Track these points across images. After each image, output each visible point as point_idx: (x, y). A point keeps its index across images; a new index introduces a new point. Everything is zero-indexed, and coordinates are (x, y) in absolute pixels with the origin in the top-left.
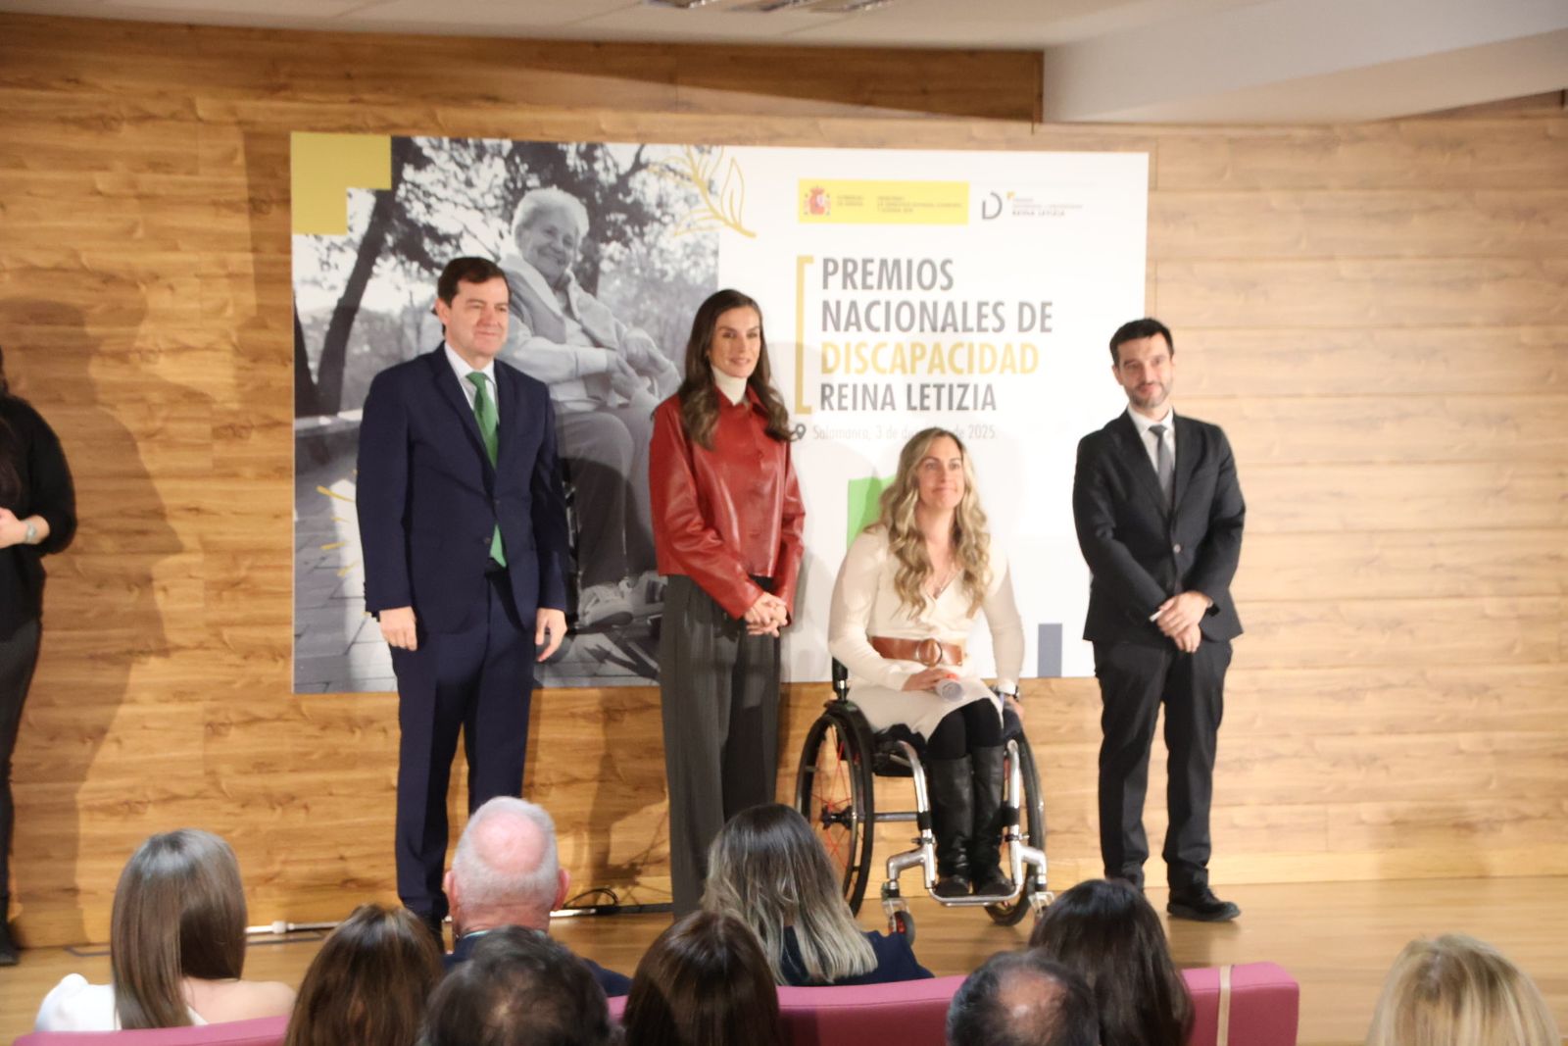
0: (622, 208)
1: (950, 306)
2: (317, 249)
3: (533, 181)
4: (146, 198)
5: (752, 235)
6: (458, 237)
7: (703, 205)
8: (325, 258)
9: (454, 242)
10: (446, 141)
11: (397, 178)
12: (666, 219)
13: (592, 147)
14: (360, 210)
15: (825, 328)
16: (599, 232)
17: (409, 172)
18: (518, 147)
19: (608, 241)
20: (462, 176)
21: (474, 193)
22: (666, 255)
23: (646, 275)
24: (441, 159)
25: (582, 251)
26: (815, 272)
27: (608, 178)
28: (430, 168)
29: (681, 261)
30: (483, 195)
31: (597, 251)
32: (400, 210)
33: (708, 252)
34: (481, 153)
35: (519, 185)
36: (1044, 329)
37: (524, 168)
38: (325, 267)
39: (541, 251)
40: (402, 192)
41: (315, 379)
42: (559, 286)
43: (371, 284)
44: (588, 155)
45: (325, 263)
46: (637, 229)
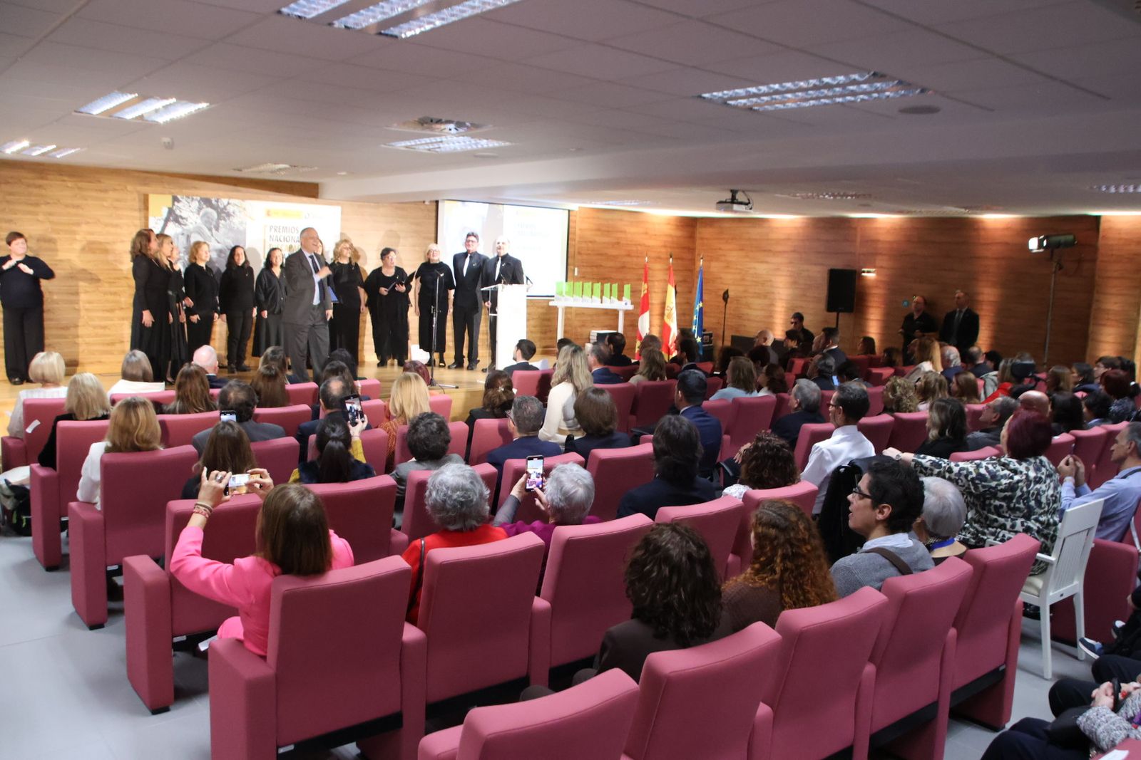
0: (225, 213)
2: (155, 220)
3: (204, 206)
4: (115, 208)
5: (254, 220)
7: (243, 213)
9: (186, 219)
10: (184, 197)
11: (173, 205)
12: (235, 216)
13: (218, 199)
14: (165, 212)
15: (270, 241)
16: (219, 218)
17: (176, 203)
18: (202, 199)
19: (221, 220)
20: (188, 205)
21: (191, 209)
22: (235, 224)
23: (228, 228)
24: (184, 201)
25: (216, 222)
26: (268, 229)
27: (222, 206)
28: (181, 203)
29: (238, 225)
30: (193, 209)
31: (219, 222)
32: (174, 212)
33: (244, 223)
34: (193, 199)
35: (201, 207)
37: (202, 203)
40: (174, 208)
42: (210, 230)
44: (217, 201)
45: (156, 223)
46: (228, 218)
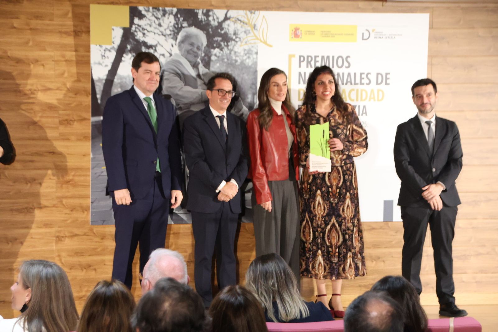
0: (220, 35)
1: (349, 74)
2: (100, 51)
3: (185, 24)
4: (33, 30)
5: (271, 46)
6: (156, 45)
7: (252, 34)
8: (103, 54)
9: (154, 48)
10: (151, 8)
11: (132, 23)
12: (237, 40)
13: (208, 11)
14: (117, 35)
15: (299, 83)
16: (211, 45)
17: (136, 20)
18: (179, 11)
19: (214, 48)
20: (157, 22)
21: (162, 29)
22: (237, 54)
23: (229, 62)
24: (149, 15)
25: (204, 52)
26: (295, 61)
27: (214, 23)
28: (144, 19)
29: (243, 56)
30: (165, 30)
31: (210, 52)
32: (133, 35)
33: (254, 52)
35: (180, 26)
36: (386, 84)
37: (181, 19)
38: (104, 57)
39: (188, 52)
40: (133, 28)
41: (99, 101)
42: (195, 66)
43: (121, 64)
44: (207, 14)
46: (226, 44)
